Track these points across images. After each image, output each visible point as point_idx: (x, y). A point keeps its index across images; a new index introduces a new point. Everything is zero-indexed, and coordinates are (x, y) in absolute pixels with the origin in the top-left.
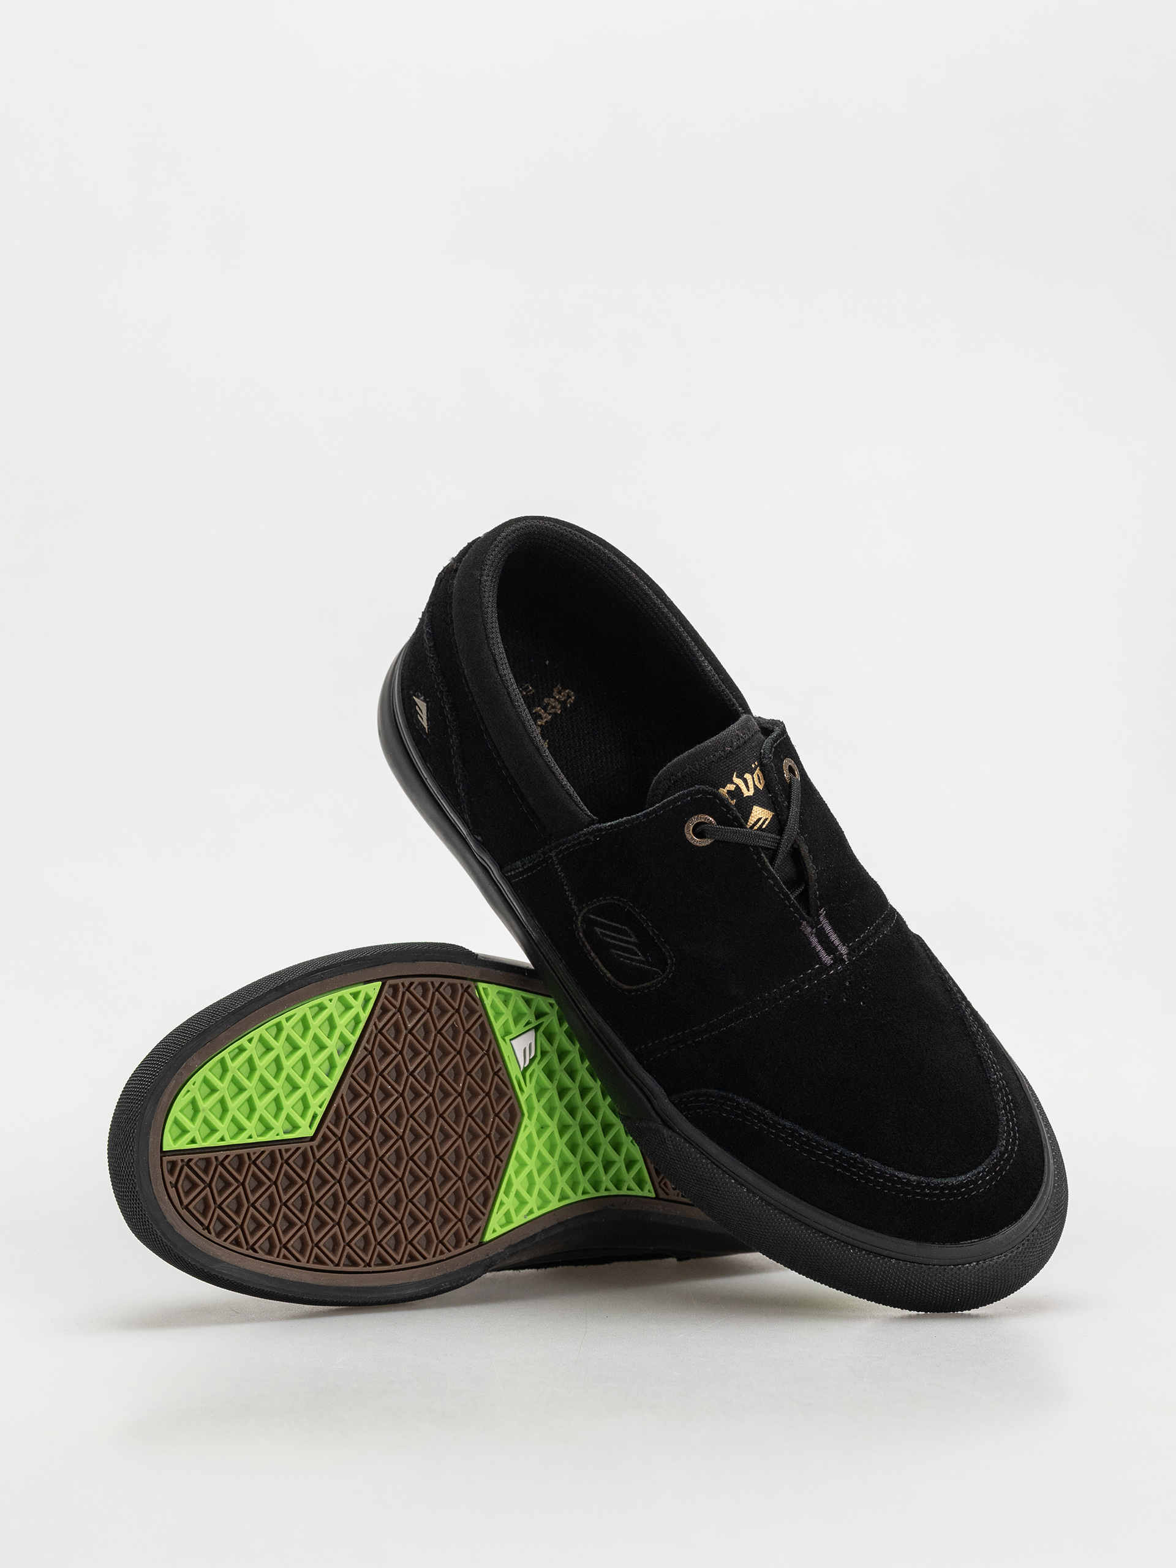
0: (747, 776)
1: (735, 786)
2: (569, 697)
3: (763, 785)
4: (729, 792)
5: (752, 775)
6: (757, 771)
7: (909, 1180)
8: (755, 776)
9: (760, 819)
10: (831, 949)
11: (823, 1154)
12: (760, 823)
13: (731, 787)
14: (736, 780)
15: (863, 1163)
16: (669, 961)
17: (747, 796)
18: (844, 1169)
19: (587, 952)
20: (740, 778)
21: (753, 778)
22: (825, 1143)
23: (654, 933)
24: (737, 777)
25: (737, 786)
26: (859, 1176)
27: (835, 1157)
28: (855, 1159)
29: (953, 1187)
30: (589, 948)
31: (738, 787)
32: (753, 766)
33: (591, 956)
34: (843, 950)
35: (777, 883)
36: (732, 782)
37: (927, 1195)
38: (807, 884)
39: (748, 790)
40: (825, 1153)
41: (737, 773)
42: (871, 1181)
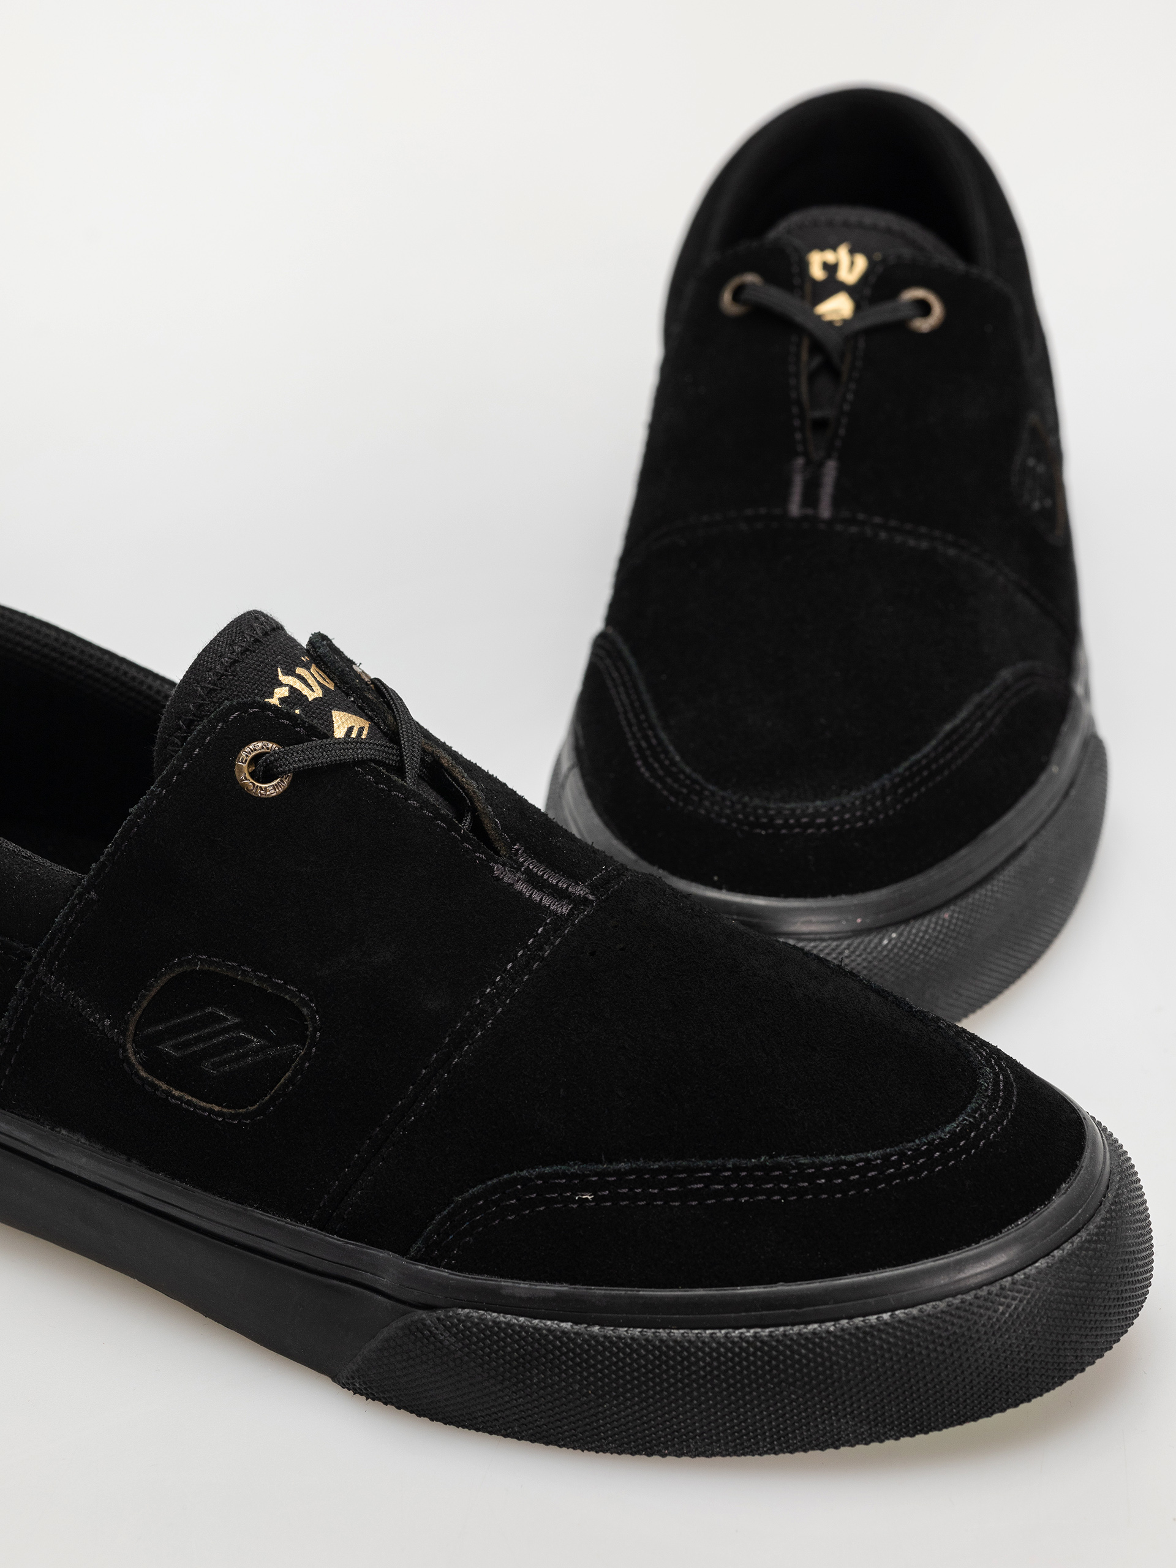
0: (302, 669)
1: (287, 688)
4: (282, 701)
5: (309, 666)
7: (868, 1161)
8: (314, 667)
9: (351, 729)
10: (558, 894)
11: (706, 1186)
12: (354, 735)
13: (281, 692)
14: (283, 678)
15: (778, 1167)
16: (305, 1011)
17: (315, 700)
18: (751, 1193)
19: (164, 1096)
20: (292, 675)
21: (313, 672)
22: (701, 1164)
23: (259, 979)
24: (286, 674)
25: (291, 688)
26: (781, 1192)
27: (727, 1181)
28: (762, 1167)
29: (944, 1145)
30: (164, 1086)
31: (292, 690)
33: (173, 1096)
34: (580, 891)
35: (425, 804)
36: (281, 685)
37: (908, 1172)
38: (474, 810)
39: (313, 690)
40: (708, 1182)
41: (282, 669)
42: (805, 1191)
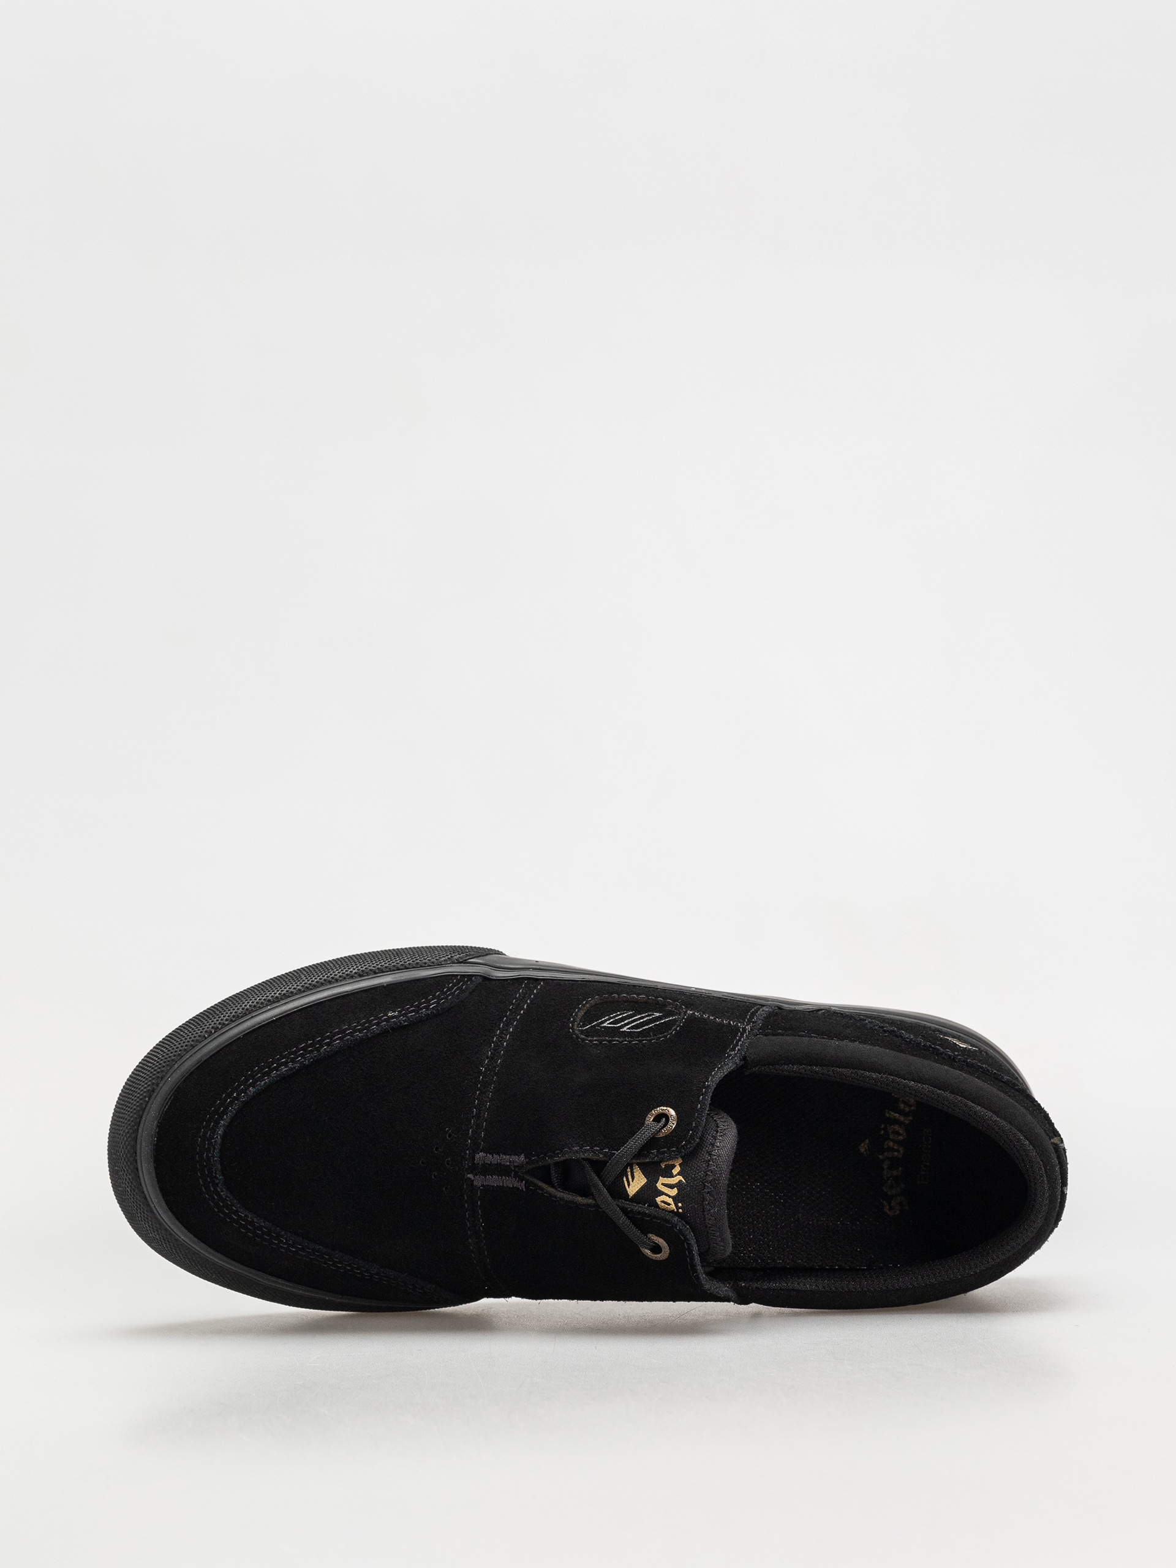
0: (674, 1192)
1: (675, 1174)
2: (891, 1208)
3: (659, 1203)
4: (673, 1166)
5: (674, 1198)
6: (673, 1207)
8: (670, 1201)
9: (633, 1179)
10: (487, 1169)
12: (630, 1177)
14: (679, 1179)
17: (658, 1179)
20: (678, 1184)
21: (669, 1196)
24: (681, 1182)
31: (672, 1176)
32: (680, 1205)
34: (478, 1181)
36: (679, 1174)
41: (684, 1184)
